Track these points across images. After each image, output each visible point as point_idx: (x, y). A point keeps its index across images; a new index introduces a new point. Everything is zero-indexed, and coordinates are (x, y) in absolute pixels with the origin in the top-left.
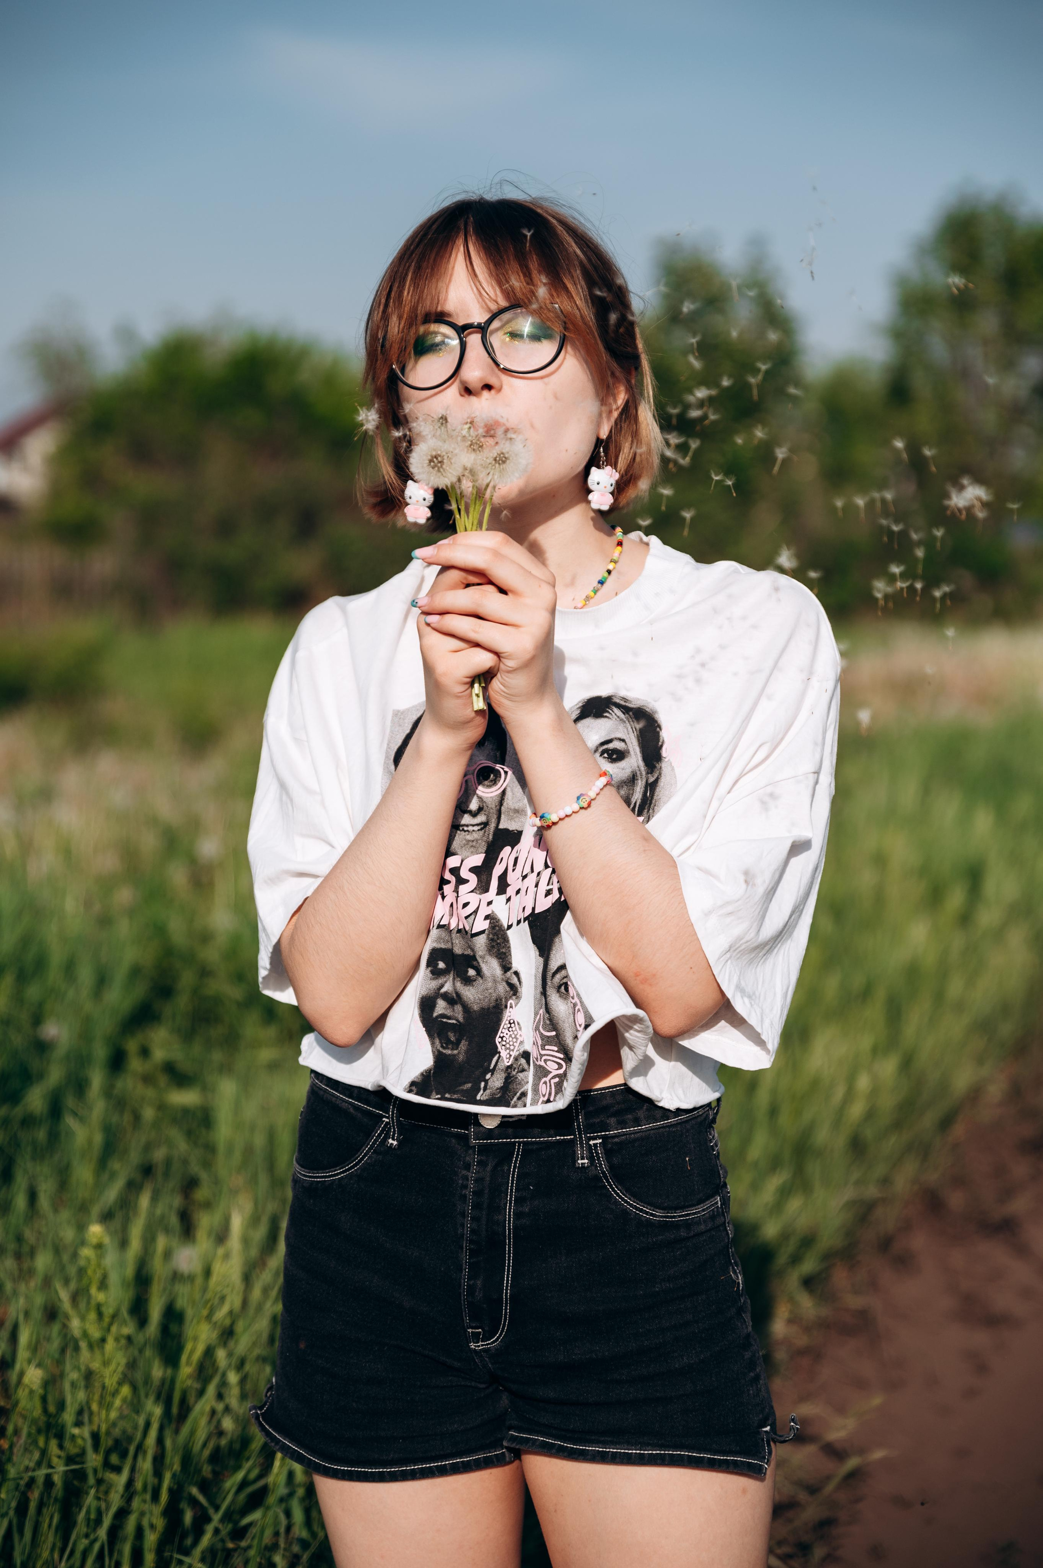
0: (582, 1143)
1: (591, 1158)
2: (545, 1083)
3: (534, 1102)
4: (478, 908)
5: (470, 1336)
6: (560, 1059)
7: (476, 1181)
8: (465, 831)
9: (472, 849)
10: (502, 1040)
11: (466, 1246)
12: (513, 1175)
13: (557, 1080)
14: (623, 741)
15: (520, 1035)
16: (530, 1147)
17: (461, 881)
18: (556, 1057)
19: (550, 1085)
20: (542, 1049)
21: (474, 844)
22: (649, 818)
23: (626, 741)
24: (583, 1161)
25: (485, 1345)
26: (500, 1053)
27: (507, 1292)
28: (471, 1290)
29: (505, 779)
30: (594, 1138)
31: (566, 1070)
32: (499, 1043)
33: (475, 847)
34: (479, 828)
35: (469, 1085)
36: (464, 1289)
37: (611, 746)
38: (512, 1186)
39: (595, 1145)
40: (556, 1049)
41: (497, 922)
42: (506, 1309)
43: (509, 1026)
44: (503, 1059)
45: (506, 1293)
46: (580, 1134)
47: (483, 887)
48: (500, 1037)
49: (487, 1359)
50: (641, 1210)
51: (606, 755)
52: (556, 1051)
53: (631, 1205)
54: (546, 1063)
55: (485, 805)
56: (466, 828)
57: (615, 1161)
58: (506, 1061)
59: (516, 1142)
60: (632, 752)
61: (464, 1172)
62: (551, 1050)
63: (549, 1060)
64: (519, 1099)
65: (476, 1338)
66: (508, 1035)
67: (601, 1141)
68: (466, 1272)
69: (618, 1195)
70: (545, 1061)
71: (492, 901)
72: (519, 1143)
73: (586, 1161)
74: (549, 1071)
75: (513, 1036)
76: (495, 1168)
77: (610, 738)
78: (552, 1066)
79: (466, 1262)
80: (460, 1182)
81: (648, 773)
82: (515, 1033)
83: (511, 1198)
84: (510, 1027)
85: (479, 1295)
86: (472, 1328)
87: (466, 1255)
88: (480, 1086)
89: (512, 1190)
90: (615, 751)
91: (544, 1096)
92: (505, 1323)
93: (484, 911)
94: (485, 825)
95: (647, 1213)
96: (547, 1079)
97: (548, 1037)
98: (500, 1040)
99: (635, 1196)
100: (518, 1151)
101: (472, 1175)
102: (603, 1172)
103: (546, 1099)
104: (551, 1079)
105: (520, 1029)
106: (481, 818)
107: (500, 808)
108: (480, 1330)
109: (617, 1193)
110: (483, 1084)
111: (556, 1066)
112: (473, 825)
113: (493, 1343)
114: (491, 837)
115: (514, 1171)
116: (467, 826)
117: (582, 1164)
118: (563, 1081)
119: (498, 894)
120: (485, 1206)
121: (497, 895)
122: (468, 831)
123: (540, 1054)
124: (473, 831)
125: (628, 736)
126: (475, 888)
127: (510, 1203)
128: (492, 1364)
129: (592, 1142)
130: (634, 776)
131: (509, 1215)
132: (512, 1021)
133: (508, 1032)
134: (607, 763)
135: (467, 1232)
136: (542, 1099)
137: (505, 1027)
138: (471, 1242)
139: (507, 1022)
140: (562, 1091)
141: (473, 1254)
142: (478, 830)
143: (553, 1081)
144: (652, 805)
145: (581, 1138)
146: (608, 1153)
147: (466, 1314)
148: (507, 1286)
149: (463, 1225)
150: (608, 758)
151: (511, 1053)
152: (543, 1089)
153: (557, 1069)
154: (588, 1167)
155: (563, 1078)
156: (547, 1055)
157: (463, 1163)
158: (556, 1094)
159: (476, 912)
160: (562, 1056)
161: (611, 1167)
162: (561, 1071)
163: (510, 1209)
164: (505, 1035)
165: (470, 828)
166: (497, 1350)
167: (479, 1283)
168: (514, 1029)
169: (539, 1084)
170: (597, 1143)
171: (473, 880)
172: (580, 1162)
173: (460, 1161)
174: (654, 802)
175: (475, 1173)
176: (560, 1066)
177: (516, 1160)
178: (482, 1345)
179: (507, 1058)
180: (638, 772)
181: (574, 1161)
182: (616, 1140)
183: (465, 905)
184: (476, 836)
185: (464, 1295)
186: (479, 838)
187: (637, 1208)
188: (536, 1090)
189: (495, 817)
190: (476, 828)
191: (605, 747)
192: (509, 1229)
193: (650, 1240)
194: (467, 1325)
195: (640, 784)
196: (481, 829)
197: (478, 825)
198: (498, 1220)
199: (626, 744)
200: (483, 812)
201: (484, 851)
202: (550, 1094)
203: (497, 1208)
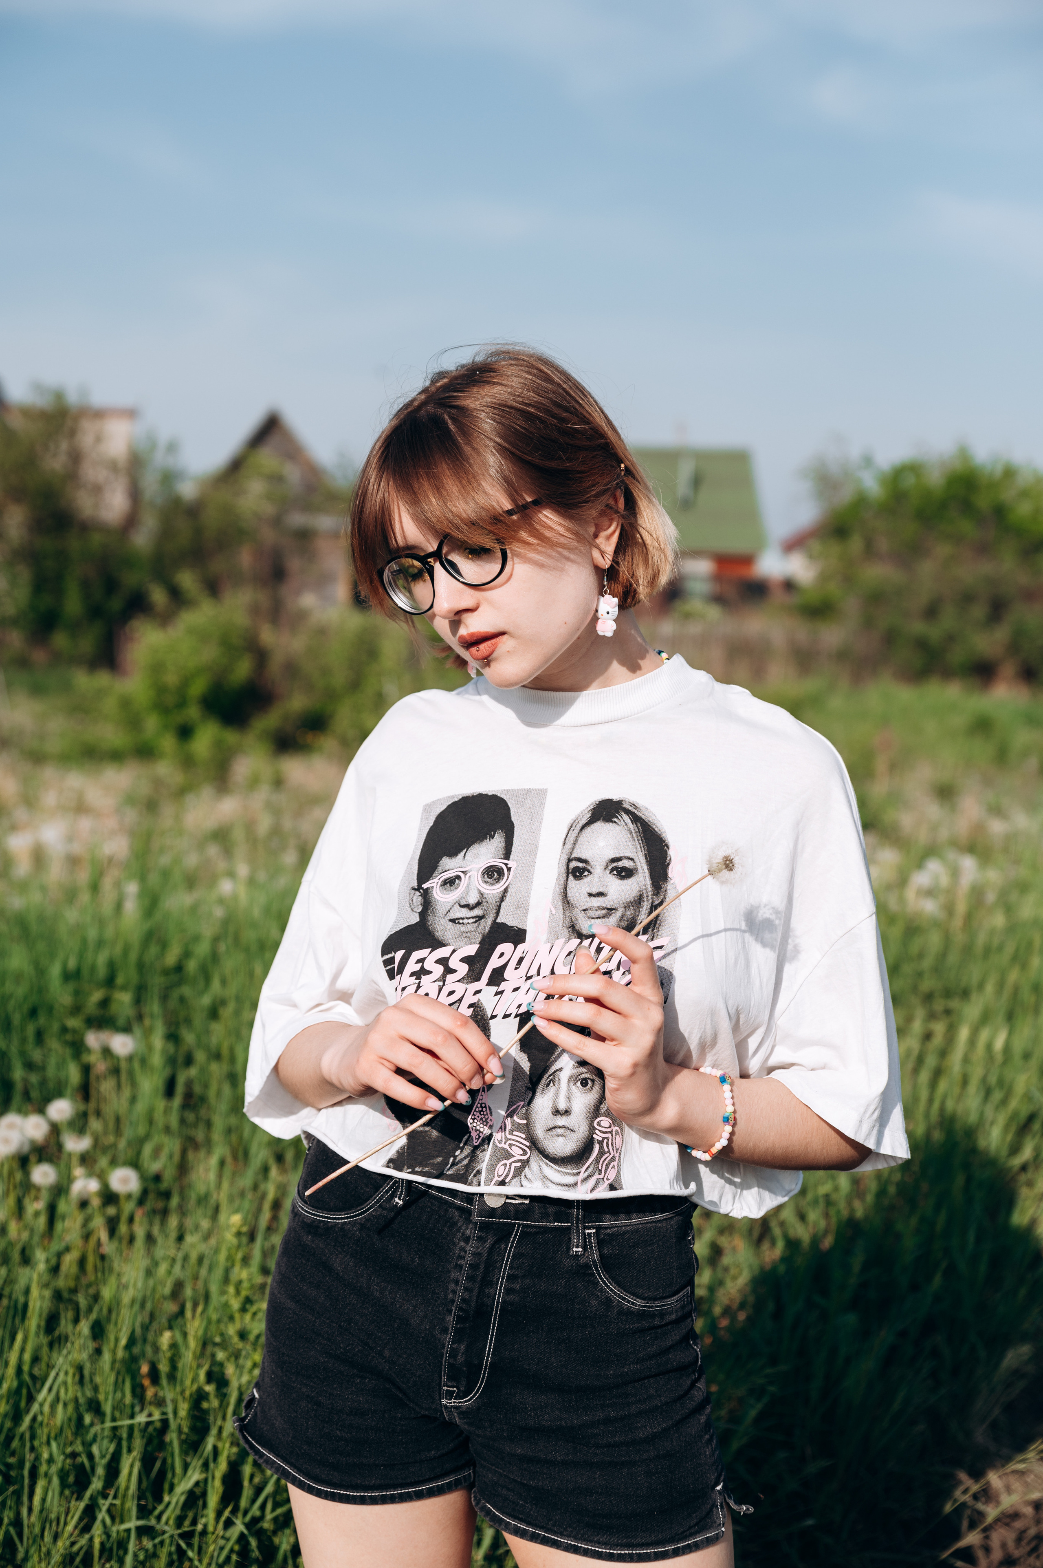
0: (578, 1232)
1: (585, 1248)
2: (505, 1165)
3: (488, 1182)
4: (463, 997)
5: (444, 1393)
6: (526, 1146)
7: (474, 1254)
8: (460, 924)
9: (466, 940)
10: (474, 1121)
11: (455, 1313)
12: (509, 1253)
13: (519, 1164)
14: (632, 859)
15: (491, 1120)
16: (529, 1230)
17: (449, 971)
18: (523, 1144)
19: (510, 1168)
20: (510, 1134)
21: (468, 935)
22: (653, 936)
23: (635, 859)
24: (577, 1249)
25: (457, 1403)
26: (470, 1132)
27: (488, 1358)
28: (453, 1354)
29: (508, 877)
30: (589, 1228)
31: (529, 1157)
32: (471, 1123)
33: (469, 938)
34: (474, 920)
35: (441, 1159)
36: (447, 1351)
37: (619, 864)
38: (506, 1263)
39: (589, 1234)
40: (524, 1136)
41: (481, 1011)
42: (484, 1374)
43: (480, 1109)
44: (472, 1139)
45: (487, 1360)
46: (577, 1223)
47: (474, 976)
48: (471, 1118)
49: (456, 1414)
50: (624, 1299)
51: (615, 872)
52: (524, 1139)
53: (615, 1293)
54: (510, 1148)
55: (484, 900)
56: (461, 921)
57: (605, 1251)
58: (475, 1141)
59: (516, 1223)
60: (640, 870)
61: (463, 1244)
62: (518, 1136)
63: (515, 1145)
64: (475, 1176)
65: (450, 1395)
66: (480, 1118)
67: (594, 1231)
68: (451, 1335)
69: (604, 1282)
70: (510, 1145)
71: (481, 990)
72: (519, 1225)
73: (580, 1249)
74: (512, 1155)
75: (484, 1119)
76: (493, 1245)
77: (619, 856)
78: (516, 1152)
79: (453, 1326)
80: (457, 1252)
81: (653, 895)
82: (486, 1117)
83: (504, 1274)
84: (482, 1111)
85: (461, 1358)
86: (448, 1386)
87: (454, 1321)
88: (449, 1161)
89: (505, 1267)
90: (624, 869)
91: (499, 1176)
92: (480, 1386)
93: (470, 999)
94: (480, 918)
95: (628, 1302)
96: (508, 1162)
97: (519, 1124)
98: (471, 1121)
99: (619, 1284)
100: (516, 1233)
101: (470, 1248)
102: (594, 1261)
103: (501, 1179)
104: (512, 1163)
105: (491, 1114)
106: (477, 912)
107: (500, 904)
108: (455, 1389)
109: (604, 1281)
110: (451, 1159)
111: (521, 1152)
112: (468, 918)
113: (465, 1402)
114: (487, 929)
115: (510, 1250)
116: (463, 919)
117: (576, 1252)
118: (525, 1167)
119: (488, 985)
120: (479, 1278)
121: (486, 985)
122: (463, 923)
123: (506, 1138)
124: (468, 923)
125: (636, 855)
126: (463, 978)
127: (503, 1279)
128: (460, 1418)
129: (587, 1231)
130: (640, 895)
131: (500, 1290)
132: (483, 1105)
133: (480, 1115)
134: (616, 879)
135: (458, 1300)
136: (496, 1178)
137: (477, 1110)
138: (460, 1309)
139: (479, 1105)
140: (521, 1176)
141: (460, 1319)
142: (473, 923)
143: (514, 1165)
144: (657, 925)
145: (578, 1227)
146: (600, 1243)
147: (445, 1373)
148: (489, 1354)
149: (454, 1292)
150: (617, 875)
151: (481, 1134)
152: (500, 1169)
153: (522, 1155)
154: (582, 1255)
155: (525, 1164)
156: (514, 1140)
157: (463, 1235)
158: (514, 1177)
159: (460, 1000)
160: (528, 1144)
161: (601, 1256)
162: (525, 1158)
163: (501, 1285)
164: (476, 1117)
165: (466, 921)
166: (467, 1408)
167: (462, 1347)
168: (485, 1113)
169: (496, 1165)
170: (591, 1233)
171: (463, 969)
172: (575, 1249)
173: (460, 1232)
174: (658, 922)
175: (474, 1248)
176: (525, 1153)
177: (514, 1241)
178: (454, 1402)
179: (476, 1139)
180: (645, 894)
181: (569, 1249)
182: (608, 1231)
183: (451, 993)
184: (470, 927)
185: (446, 1357)
186: (473, 929)
187: (620, 1297)
188: (491, 1169)
189: (494, 911)
190: (471, 921)
191: (615, 864)
192: (498, 1303)
193: (627, 1327)
194: (444, 1384)
195: (645, 906)
196: (476, 922)
197: (473, 917)
198: (489, 1293)
199: (635, 863)
200: (480, 907)
201: (478, 942)
202: (507, 1176)
203: (488, 1282)
